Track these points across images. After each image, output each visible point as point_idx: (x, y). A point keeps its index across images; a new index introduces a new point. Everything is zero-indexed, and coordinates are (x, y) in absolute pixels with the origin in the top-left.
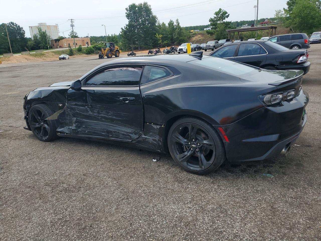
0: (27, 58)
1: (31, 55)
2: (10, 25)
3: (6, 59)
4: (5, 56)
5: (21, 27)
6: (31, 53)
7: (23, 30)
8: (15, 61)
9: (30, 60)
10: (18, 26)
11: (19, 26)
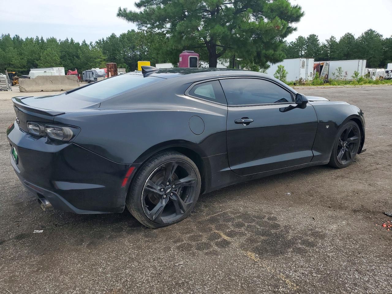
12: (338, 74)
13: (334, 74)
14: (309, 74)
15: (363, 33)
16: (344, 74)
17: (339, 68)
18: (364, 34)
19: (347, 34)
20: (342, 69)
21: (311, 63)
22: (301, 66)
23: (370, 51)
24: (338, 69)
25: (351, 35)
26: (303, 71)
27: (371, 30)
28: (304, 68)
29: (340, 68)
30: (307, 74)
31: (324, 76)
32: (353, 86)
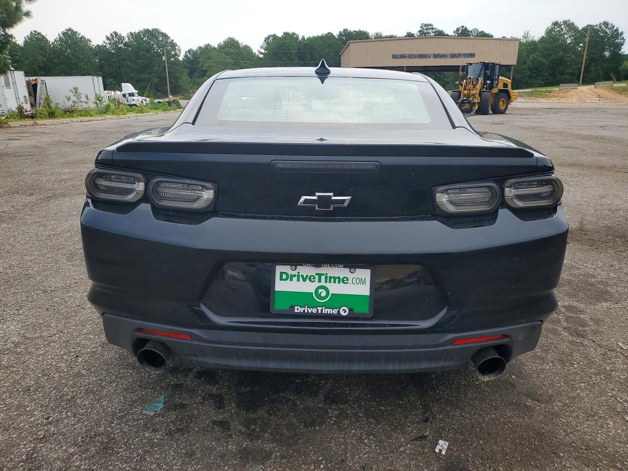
0: (601, 95)
1: (613, 89)
2: (601, 27)
3: (561, 94)
4: (562, 88)
5: (620, 31)
6: (614, 85)
7: (623, 38)
8: (575, 100)
9: (605, 98)
10: (615, 28)
11: (617, 30)
12: (75, 99)
13: (69, 99)
14: (22, 100)
15: (61, 34)
16: (83, 99)
17: (74, 88)
18: (62, 36)
19: (33, 33)
20: (80, 90)
21: (19, 78)
22: (4, 85)
23: (79, 64)
24: (74, 91)
25: (40, 35)
26: (9, 93)
27: (70, 30)
28: (10, 88)
29: (76, 89)
30: (17, 98)
31: (42, 102)
32: (115, 116)
